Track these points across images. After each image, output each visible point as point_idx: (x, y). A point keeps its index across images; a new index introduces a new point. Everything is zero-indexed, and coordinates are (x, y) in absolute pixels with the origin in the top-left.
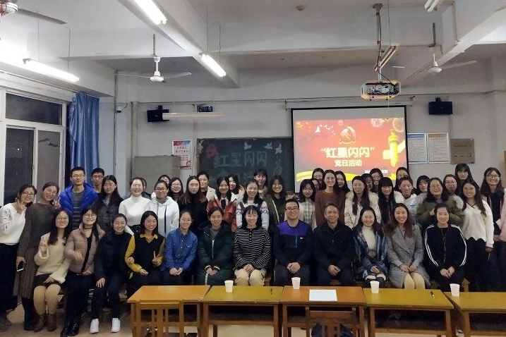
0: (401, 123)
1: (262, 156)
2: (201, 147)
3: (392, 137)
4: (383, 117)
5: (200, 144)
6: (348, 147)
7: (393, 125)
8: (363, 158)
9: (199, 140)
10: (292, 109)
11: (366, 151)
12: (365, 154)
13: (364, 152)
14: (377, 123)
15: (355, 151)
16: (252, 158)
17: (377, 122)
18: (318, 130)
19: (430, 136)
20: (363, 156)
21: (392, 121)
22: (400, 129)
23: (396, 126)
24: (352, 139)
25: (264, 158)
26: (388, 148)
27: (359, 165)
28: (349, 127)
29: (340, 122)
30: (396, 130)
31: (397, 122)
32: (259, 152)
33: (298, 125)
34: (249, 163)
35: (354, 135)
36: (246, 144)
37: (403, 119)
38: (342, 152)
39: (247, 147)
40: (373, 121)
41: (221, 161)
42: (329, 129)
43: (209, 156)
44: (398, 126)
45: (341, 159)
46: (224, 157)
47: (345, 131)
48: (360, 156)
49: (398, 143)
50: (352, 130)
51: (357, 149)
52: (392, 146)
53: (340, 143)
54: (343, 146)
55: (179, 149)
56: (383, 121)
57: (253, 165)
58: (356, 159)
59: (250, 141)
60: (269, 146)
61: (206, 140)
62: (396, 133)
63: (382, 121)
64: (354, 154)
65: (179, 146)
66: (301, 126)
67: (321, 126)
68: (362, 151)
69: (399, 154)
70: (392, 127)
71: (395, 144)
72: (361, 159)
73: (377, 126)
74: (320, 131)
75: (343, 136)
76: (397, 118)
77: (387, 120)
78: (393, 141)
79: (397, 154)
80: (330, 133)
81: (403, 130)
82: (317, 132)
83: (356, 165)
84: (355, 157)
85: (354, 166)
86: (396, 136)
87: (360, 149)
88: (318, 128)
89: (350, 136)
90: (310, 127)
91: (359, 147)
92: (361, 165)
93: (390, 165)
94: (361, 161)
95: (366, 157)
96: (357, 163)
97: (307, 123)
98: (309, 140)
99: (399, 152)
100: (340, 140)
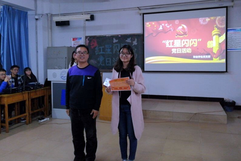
0: (222, 21)
2: (88, 42)
3: (215, 31)
4: (209, 17)
5: (87, 40)
6: (181, 39)
7: (217, 22)
8: (192, 47)
9: (86, 37)
10: (144, 14)
11: (194, 42)
12: (194, 44)
15: (187, 42)
16: (117, 48)
17: (204, 21)
18: (161, 28)
21: (215, 20)
22: (221, 25)
23: (219, 23)
24: (185, 33)
26: (211, 39)
27: (189, 52)
28: (183, 25)
29: (177, 22)
30: (219, 26)
31: (219, 19)
32: (122, 45)
33: (148, 25)
34: (116, 52)
35: (186, 30)
36: (114, 39)
37: (225, 17)
38: (178, 43)
39: (115, 41)
40: (201, 20)
41: (100, 50)
42: (168, 27)
43: (92, 47)
44: (221, 22)
45: (177, 48)
46: (101, 48)
47: (180, 27)
48: (190, 46)
50: (185, 27)
51: (188, 40)
52: (215, 37)
53: (176, 37)
54: (178, 38)
55: (76, 43)
56: (209, 19)
57: (118, 53)
58: (187, 48)
59: (117, 37)
60: (129, 40)
61: (91, 37)
62: (218, 28)
63: (208, 19)
64: (185, 45)
65: (76, 41)
66: (150, 25)
67: (163, 25)
68: (192, 42)
69: (220, 44)
70: (216, 24)
71: (217, 36)
72: (190, 48)
73: (204, 23)
74: (162, 29)
75: (178, 31)
76: (220, 17)
77: (212, 18)
78: (216, 34)
79: (218, 43)
80: (169, 30)
81: (224, 26)
82: (160, 29)
83: (187, 52)
84: (186, 46)
85: (186, 52)
86: (218, 30)
87: (190, 41)
88: (161, 26)
89: (183, 31)
90: (155, 26)
91: (190, 39)
92: (191, 52)
93: (212, 52)
94: (191, 49)
95: (194, 46)
96: (187, 50)
97: (153, 23)
98: (154, 35)
99: (220, 42)
100: (176, 34)
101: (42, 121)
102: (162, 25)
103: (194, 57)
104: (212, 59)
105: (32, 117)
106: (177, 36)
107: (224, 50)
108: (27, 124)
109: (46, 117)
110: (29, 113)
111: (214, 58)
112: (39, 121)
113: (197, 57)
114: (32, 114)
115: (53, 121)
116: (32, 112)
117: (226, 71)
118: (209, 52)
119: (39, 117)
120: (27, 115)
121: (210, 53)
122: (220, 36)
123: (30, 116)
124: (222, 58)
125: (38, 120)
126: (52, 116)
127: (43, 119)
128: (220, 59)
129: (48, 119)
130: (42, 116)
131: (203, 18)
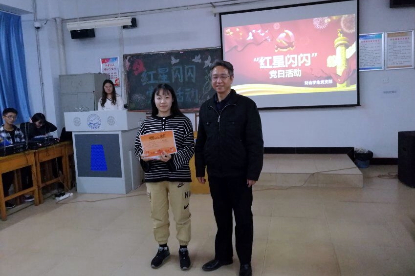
0: (351, 21)
1: (190, 70)
2: (128, 64)
3: (340, 39)
4: (329, 16)
5: (127, 61)
6: (285, 54)
7: (342, 25)
8: (303, 67)
9: (125, 57)
10: (221, 14)
11: (306, 59)
12: (305, 62)
13: (304, 59)
14: (322, 23)
15: (294, 59)
16: (179, 72)
18: (250, 37)
19: (389, 35)
20: (303, 65)
21: (339, 20)
22: (349, 28)
23: (345, 25)
24: (290, 45)
25: (192, 72)
26: (334, 53)
27: (297, 75)
28: (287, 31)
29: (276, 26)
30: (345, 30)
31: (346, 19)
32: (186, 67)
33: (228, 32)
34: (177, 79)
35: (293, 40)
36: (173, 58)
37: (355, 15)
38: (279, 61)
39: (174, 61)
40: (316, 22)
41: (149, 77)
42: (263, 34)
43: (136, 73)
44: (348, 24)
45: (277, 69)
46: (151, 73)
47: (283, 35)
48: (300, 65)
49: (347, 46)
50: (290, 33)
51: (295, 56)
52: (340, 50)
53: (276, 51)
54: (279, 53)
55: (107, 67)
56: (329, 20)
57: (181, 81)
58: (294, 68)
59: (177, 54)
60: (197, 59)
61: (133, 56)
62: (345, 34)
63: (327, 20)
64: (292, 63)
65: (107, 64)
66: (231, 33)
67: (254, 31)
68: (302, 58)
69: (347, 60)
70: (340, 27)
71: (343, 48)
72: (300, 68)
73: (321, 27)
74: (252, 38)
75: (280, 42)
76: (347, 15)
77: (334, 18)
78: (341, 44)
79: (344, 59)
80: (264, 39)
81: (354, 30)
82: (249, 39)
83: (295, 75)
84: (293, 66)
85: (292, 76)
86: (345, 38)
87: (299, 57)
88: (250, 34)
89: (288, 41)
90: (241, 34)
91: (298, 54)
92: (300, 76)
93: (336, 74)
94: (300, 71)
95: (306, 65)
96: (295, 72)
97: (238, 29)
98: (240, 49)
99: (348, 57)
100: (276, 47)
101: (62, 198)
102: (253, 33)
103: (306, 83)
104: (335, 86)
105: (44, 194)
106: (276, 49)
107: (354, 70)
108: (36, 205)
109: (67, 191)
110: (38, 187)
111: (338, 84)
112: (57, 198)
113: (310, 83)
114: (43, 188)
115: (80, 198)
116: (44, 185)
117: (358, 104)
118: (330, 74)
119: (55, 191)
120: (35, 190)
121: (332, 75)
122: (348, 48)
123: (41, 191)
124: (352, 84)
125: (53, 196)
126: (77, 190)
127: (63, 194)
128: (347, 86)
129: (72, 194)
130: (60, 191)
131: (320, 19)
